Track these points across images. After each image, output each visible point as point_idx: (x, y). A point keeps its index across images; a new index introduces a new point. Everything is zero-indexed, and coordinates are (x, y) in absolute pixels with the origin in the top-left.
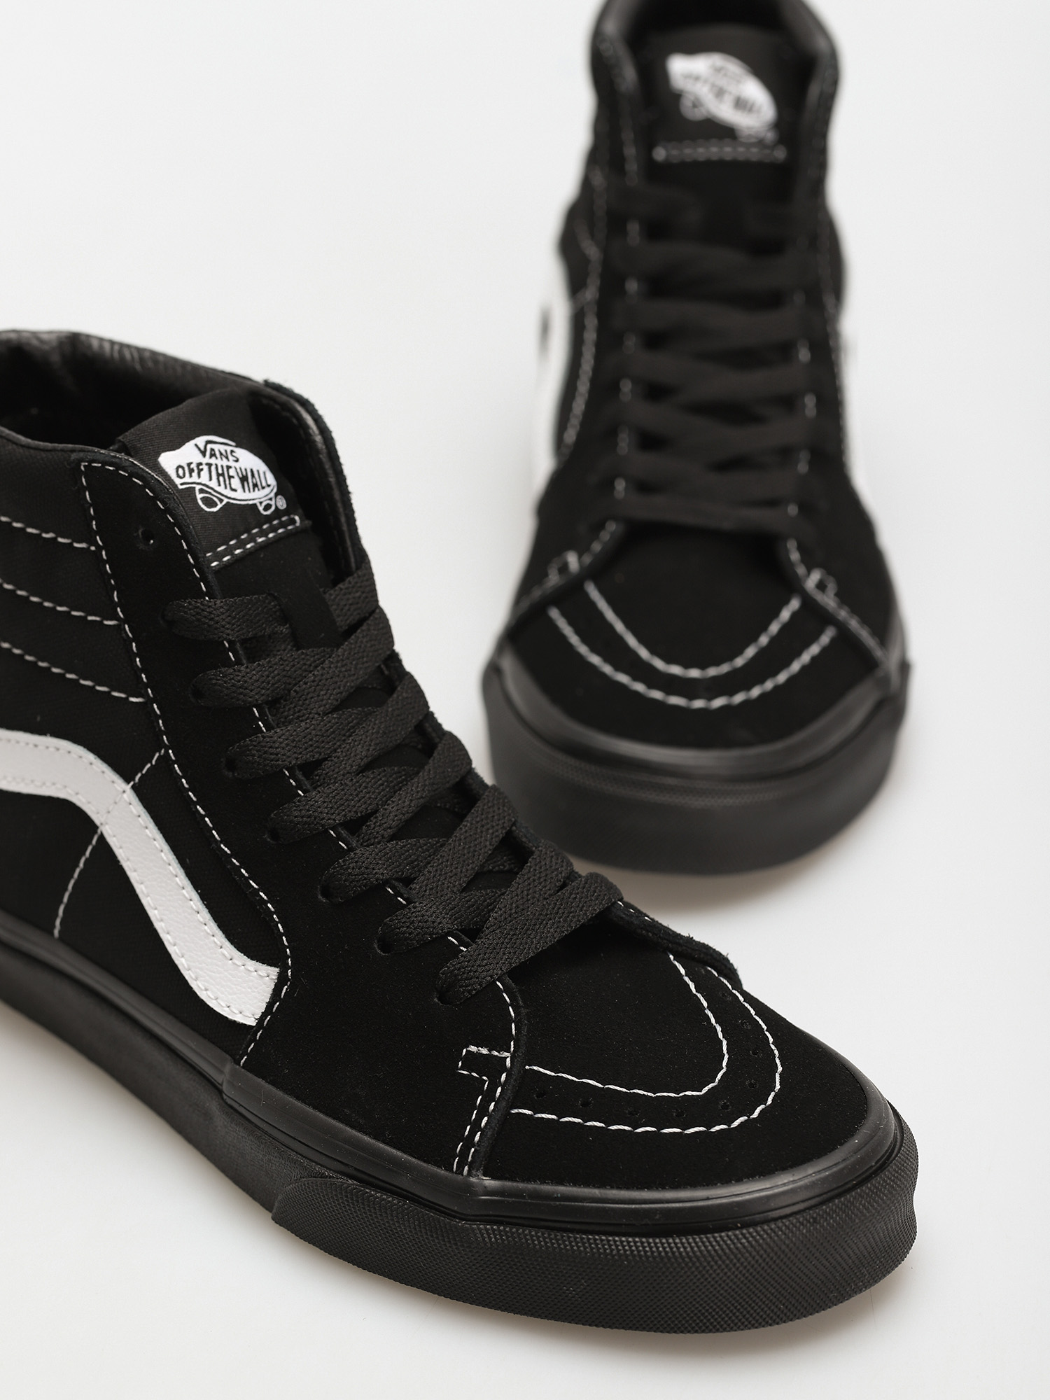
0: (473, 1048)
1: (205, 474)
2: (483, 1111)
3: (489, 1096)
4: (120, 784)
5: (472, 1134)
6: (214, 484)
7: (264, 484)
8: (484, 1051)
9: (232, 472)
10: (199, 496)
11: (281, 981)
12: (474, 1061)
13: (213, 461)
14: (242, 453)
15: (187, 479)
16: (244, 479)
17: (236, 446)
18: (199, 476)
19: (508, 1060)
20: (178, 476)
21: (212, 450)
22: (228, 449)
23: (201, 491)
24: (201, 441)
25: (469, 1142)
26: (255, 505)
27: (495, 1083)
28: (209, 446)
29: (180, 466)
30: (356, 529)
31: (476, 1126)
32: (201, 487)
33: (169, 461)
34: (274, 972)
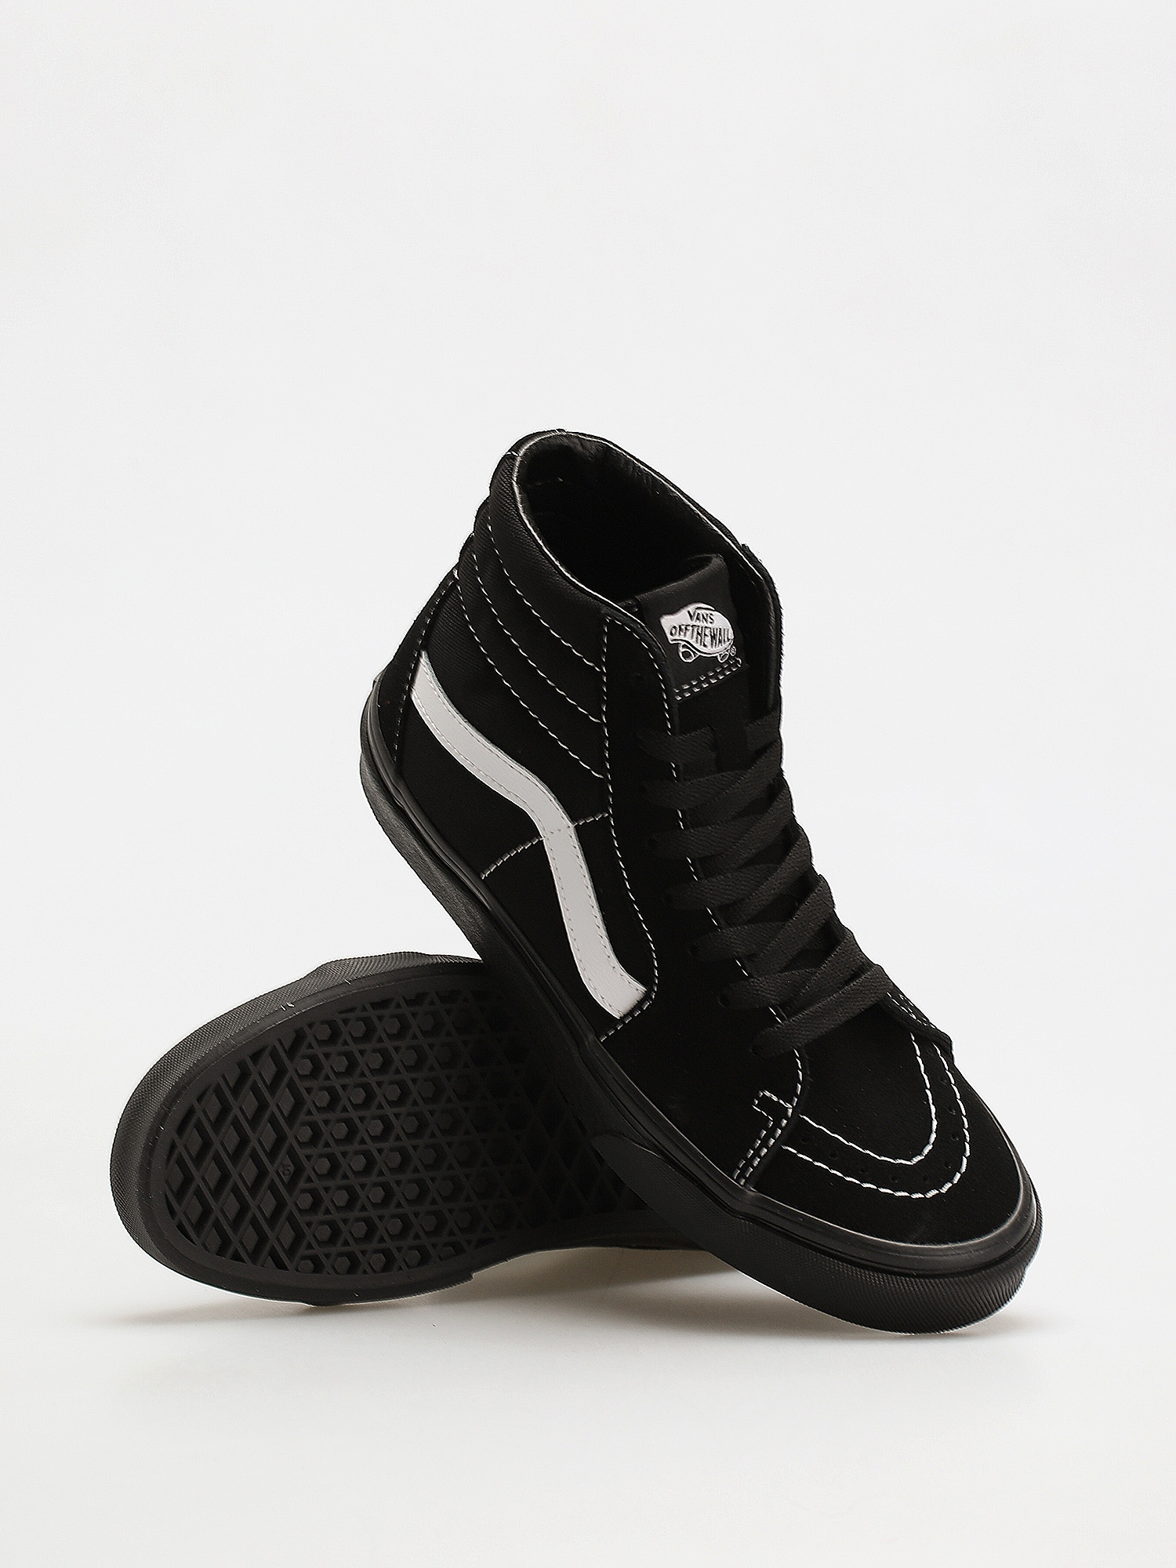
0: (767, 1094)
1: (689, 633)
2: (764, 1144)
3: (771, 1133)
4: (567, 821)
5: (753, 1157)
6: (692, 642)
7: (726, 640)
8: (775, 1098)
9: (707, 632)
10: (682, 650)
11: (646, 997)
12: (765, 1103)
13: (698, 623)
14: (717, 616)
15: (676, 637)
16: (713, 637)
17: (716, 610)
18: (685, 635)
19: (790, 1111)
20: (671, 634)
21: (698, 614)
22: (708, 612)
23: (684, 646)
24: (691, 608)
25: (750, 1162)
26: (716, 657)
27: (777, 1124)
28: (698, 611)
29: (675, 627)
30: (779, 678)
31: (757, 1153)
32: (685, 643)
33: (667, 622)
34: (642, 989)
